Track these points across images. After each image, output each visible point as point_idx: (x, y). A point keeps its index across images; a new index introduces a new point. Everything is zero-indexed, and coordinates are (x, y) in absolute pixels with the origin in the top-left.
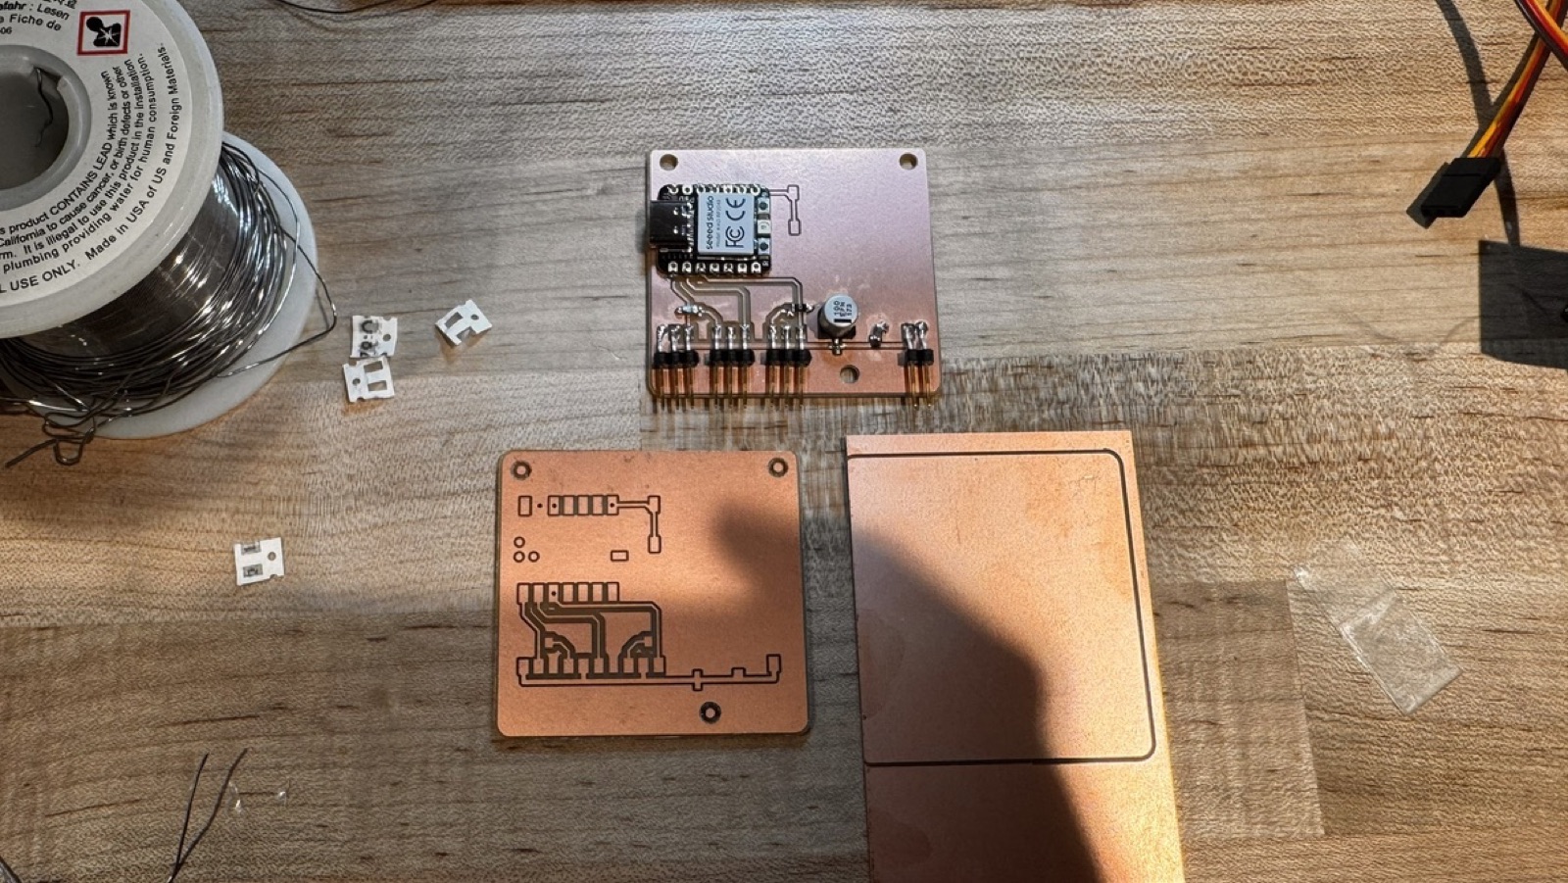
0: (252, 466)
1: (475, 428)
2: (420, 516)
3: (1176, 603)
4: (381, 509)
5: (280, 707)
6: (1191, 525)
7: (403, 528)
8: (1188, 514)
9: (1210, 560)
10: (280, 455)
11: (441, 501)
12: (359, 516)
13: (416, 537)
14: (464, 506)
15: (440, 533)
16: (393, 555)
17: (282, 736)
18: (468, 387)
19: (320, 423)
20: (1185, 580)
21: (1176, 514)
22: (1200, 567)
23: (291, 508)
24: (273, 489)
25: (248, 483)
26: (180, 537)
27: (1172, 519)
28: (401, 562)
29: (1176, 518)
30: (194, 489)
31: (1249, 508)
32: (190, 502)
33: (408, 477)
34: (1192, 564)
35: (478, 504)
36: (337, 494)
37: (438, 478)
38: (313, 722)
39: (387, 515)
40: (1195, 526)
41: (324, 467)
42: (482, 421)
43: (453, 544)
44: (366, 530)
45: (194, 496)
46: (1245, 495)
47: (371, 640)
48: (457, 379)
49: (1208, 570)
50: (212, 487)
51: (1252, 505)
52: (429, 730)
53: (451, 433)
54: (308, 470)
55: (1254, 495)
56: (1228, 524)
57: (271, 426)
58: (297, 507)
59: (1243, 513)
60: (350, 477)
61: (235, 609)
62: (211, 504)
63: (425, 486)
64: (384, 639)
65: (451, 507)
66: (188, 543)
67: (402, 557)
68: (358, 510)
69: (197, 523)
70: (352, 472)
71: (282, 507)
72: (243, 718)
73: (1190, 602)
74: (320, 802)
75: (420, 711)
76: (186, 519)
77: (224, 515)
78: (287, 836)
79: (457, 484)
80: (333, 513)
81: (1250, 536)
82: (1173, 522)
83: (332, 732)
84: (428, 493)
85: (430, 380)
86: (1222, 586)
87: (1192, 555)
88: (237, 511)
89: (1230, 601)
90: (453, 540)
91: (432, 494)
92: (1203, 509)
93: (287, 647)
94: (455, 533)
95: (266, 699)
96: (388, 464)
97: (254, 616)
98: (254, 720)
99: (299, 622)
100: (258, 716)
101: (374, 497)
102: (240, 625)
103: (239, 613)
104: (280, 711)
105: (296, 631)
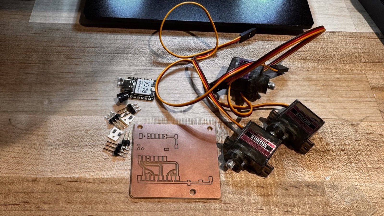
0: (31, 136)
1: (95, 129)
2: (76, 151)
3: (292, 186)
4: (65, 149)
5: (27, 202)
6: (295, 165)
7: (71, 154)
8: (294, 162)
9: (301, 175)
10: (39, 133)
11: (82, 148)
12: (59, 150)
13: (74, 156)
14: (89, 149)
15: (81, 156)
16: (67, 161)
17: (26, 210)
18: (94, 119)
19: (52, 126)
20: (295, 180)
21: (291, 162)
22: (299, 177)
23: (40, 147)
24: (36, 142)
25: (29, 140)
26: (7, 153)
27: (290, 163)
28: (69, 163)
29: (291, 163)
30: (13, 141)
31: (311, 161)
32: (11, 144)
33: (74, 141)
34: (296, 176)
35: (93, 149)
36: (53, 144)
37: (83, 142)
38: (35, 207)
39: (67, 150)
40: (296, 165)
41: (51, 137)
42: (97, 127)
43: (84, 159)
44: (60, 154)
45: (12, 143)
46: (310, 158)
47: (57, 184)
48: (91, 117)
49: (301, 178)
50: (18, 141)
51: (312, 160)
52: (70, 211)
53: (88, 130)
54: (46, 137)
55: (312, 158)
56: (306, 166)
57: (38, 126)
58: (42, 147)
59: (310, 162)
60: (58, 140)
61: (19, 174)
62: (17, 145)
63: (78, 143)
64: (61, 184)
65: (85, 149)
66: (9, 155)
67: (69, 162)
68: (59, 149)
69: (12, 150)
70: (58, 138)
71: (37, 147)
72: (15, 205)
73: (296, 186)
75: (68, 206)
76: (9, 148)
77: (20, 148)
79: (88, 144)
80: (51, 149)
81: (312, 169)
82: (290, 164)
83: (41, 210)
84: (79, 145)
85: (84, 116)
86: (305, 182)
87: (296, 173)
88: (24, 147)
89: (308, 186)
90: (85, 158)
91: (80, 146)
92: (298, 161)
93: (31, 185)
94: (85, 156)
95: (23, 200)
96: (69, 137)
97: (23, 176)
98: (18, 206)
99: (37, 178)
100: (20, 205)
101: (64, 146)
102: (19, 178)
103: (19, 175)
104: (26, 203)
105: (35, 181)
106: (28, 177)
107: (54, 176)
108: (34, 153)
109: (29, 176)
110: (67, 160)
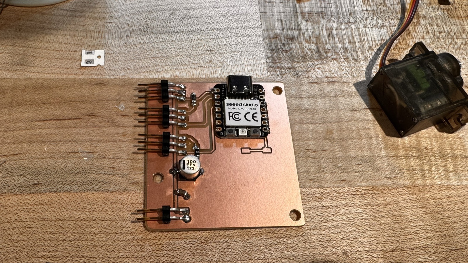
0: (82, 19)
1: (185, 9)
2: (161, 40)
4: (142, 37)
7: (153, 44)
10: (96, 15)
11: (170, 35)
12: (132, 39)
13: (159, 48)
14: (181, 37)
15: (170, 47)
16: (148, 55)
17: (93, 127)
19: (114, 4)
23: (100, 35)
24: (92, 28)
25: (80, 25)
26: (46, 45)
28: (152, 58)
30: (55, 27)
32: (52, 31)
33: (155, 25)
35: (187, 37)
36: (122, 30)
37: (169, 26)
38: (108, 122)
39: (145, 39)
41: (116, 21)
42: (189, 6)
43: (176, 51)
44: (135, 45)
45: (54, 29)
50: (63, 26)
53: (174, 10)
54: (108, 21)
57: (92, 5)
58: (103, 35)
60: (128, 25)
61: (72, 74)
62: (62, 32)
63: (163, 29)
65: (175, 37)
66: (51, 47)
68: (132, 37)
69: (55, 40)
70: (129, 22)
71: (96, 35)
72: (74, 119)
74: (112, 157)
76: (48, 38)
77: (68, 37)
78: (94, 172)
79: (178, 29)
80: (120, 38)
83: (119, 126)
84: (164, 32)
88: (75, 36)
91: (166, 32)
93: (96, 90)
94: (177, 47)
95: (86, 112)
96: (145, 20)
97: (81, 77)
98: (79, 120)
99: (103, 80)
100: (82, 119)
101: (139, 32)
102: (74, 80)
103: (74, 75)
104: (92, 116)
105: (101, 83)
106: (88, 79)
107: (131, 77)
108: (92, 44)
109: (90, 77)
110: (148, 53)
